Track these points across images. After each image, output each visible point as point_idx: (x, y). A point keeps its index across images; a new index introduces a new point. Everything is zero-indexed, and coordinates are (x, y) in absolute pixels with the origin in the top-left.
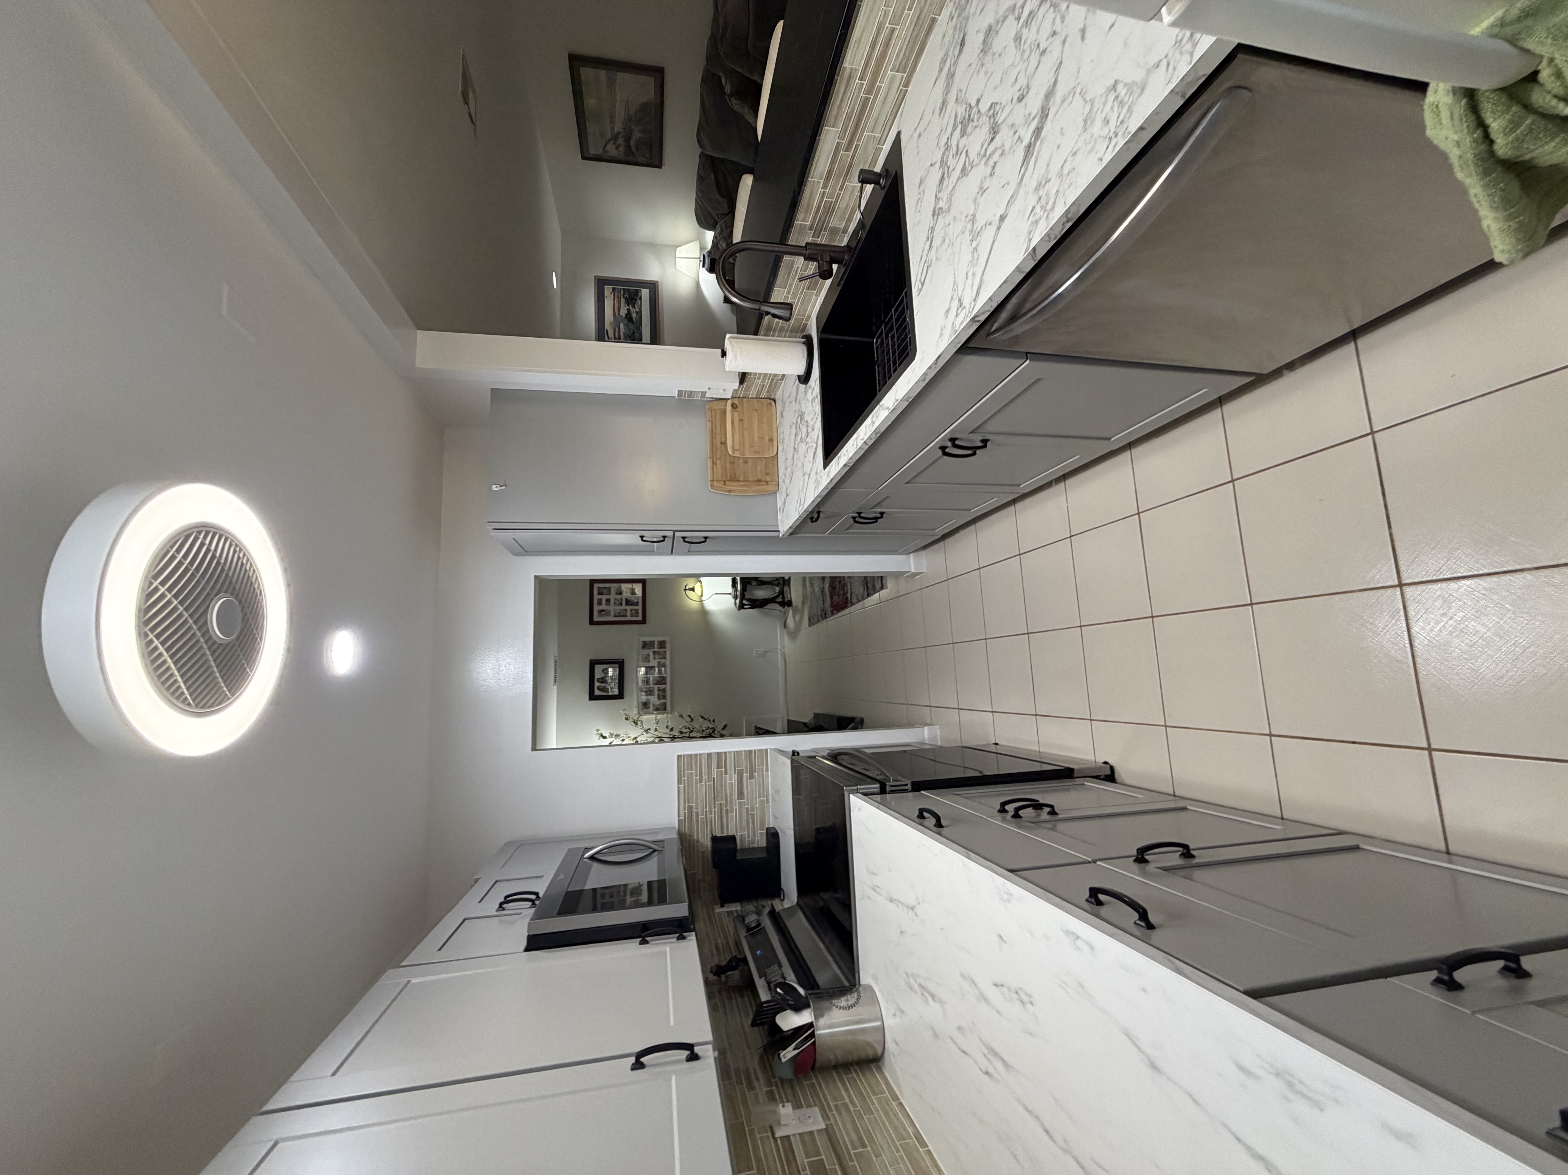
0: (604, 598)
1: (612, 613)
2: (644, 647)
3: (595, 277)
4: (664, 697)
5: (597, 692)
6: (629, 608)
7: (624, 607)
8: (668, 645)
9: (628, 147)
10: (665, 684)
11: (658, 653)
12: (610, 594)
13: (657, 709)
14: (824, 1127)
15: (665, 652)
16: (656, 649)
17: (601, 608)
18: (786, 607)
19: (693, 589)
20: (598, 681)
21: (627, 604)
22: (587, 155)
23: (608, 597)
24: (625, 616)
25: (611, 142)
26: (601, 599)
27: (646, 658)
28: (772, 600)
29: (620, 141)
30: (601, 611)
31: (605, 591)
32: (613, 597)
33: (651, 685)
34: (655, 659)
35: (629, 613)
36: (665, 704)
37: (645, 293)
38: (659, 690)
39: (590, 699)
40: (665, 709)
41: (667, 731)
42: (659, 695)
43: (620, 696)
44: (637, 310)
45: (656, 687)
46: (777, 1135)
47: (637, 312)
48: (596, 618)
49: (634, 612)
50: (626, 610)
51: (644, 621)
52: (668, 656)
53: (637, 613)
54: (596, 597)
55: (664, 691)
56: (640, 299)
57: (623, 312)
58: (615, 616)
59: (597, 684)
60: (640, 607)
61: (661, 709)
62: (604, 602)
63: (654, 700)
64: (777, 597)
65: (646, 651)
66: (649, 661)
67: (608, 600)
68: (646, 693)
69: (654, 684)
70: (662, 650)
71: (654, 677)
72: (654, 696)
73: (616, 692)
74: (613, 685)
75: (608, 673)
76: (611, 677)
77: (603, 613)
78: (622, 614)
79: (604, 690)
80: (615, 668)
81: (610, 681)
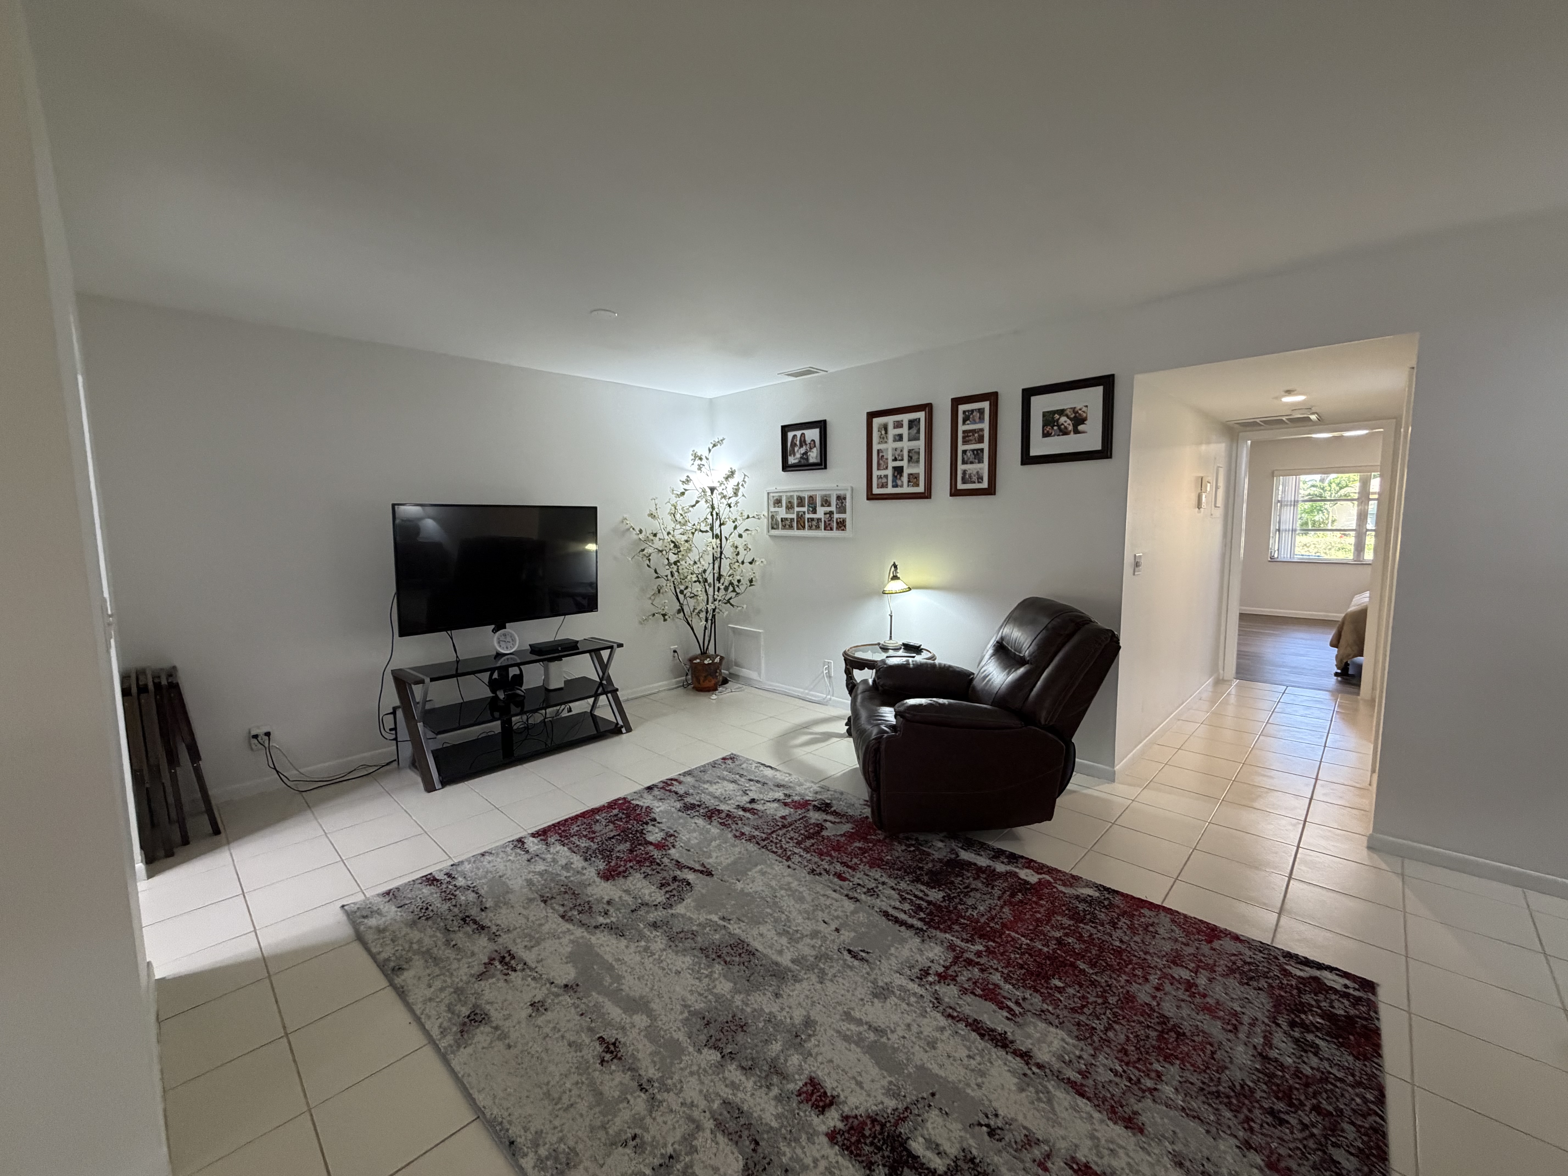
0: (904, 431)
1: (882, 447)
2: (838, 497)
4: (784, 527)
6: (889, 472)
7: (892, 464)
8: (840, 534)
10: (798, 529)
11: (831, 519)
12: (909, 440)
13: (773, 517)
15: (831, 529)
16: (836, 516)
17: (891, 427)
19: (895, 578)
21: (895, 468)
23: (905, 437)
24: (879, 467)
26: (902, 426)
27: (826, 501)
30: (885, 427)
31: (914, 431)
32: (906, 445)
34: (825, 514)
35: (882, 473)
36: (778, 527)
38: (792, 520)
39: (782, 428)
40: (773, 528)
42: (786, 519)
45: (794, 516)
48: (877, 422)
49: (884, 480)
50: (887, 468)
51: (871, 497)
52: (828, 534)
53: (882, 487)
54: (906, 418)
55: (791, 526)
58: (878, 451)
59: (798, 433)
60: (890, 490)
61: (773, 522)
62: (898, 431)
63: (782, 513)
65: (834, 502)
66: (822, 505)
67: (900, 438)
68: (790, 502)
69: (798, 512)
70: (835, 525)
71: (804, 513)
72: (787, 513)
73: (792, 460)
74: (798, 456)
75: (811, 448)
76: (806, 453)
77: (883, 432)
78: (881, 462)
79: (793, 444)
80: (817, 457)
81: (802, 452)
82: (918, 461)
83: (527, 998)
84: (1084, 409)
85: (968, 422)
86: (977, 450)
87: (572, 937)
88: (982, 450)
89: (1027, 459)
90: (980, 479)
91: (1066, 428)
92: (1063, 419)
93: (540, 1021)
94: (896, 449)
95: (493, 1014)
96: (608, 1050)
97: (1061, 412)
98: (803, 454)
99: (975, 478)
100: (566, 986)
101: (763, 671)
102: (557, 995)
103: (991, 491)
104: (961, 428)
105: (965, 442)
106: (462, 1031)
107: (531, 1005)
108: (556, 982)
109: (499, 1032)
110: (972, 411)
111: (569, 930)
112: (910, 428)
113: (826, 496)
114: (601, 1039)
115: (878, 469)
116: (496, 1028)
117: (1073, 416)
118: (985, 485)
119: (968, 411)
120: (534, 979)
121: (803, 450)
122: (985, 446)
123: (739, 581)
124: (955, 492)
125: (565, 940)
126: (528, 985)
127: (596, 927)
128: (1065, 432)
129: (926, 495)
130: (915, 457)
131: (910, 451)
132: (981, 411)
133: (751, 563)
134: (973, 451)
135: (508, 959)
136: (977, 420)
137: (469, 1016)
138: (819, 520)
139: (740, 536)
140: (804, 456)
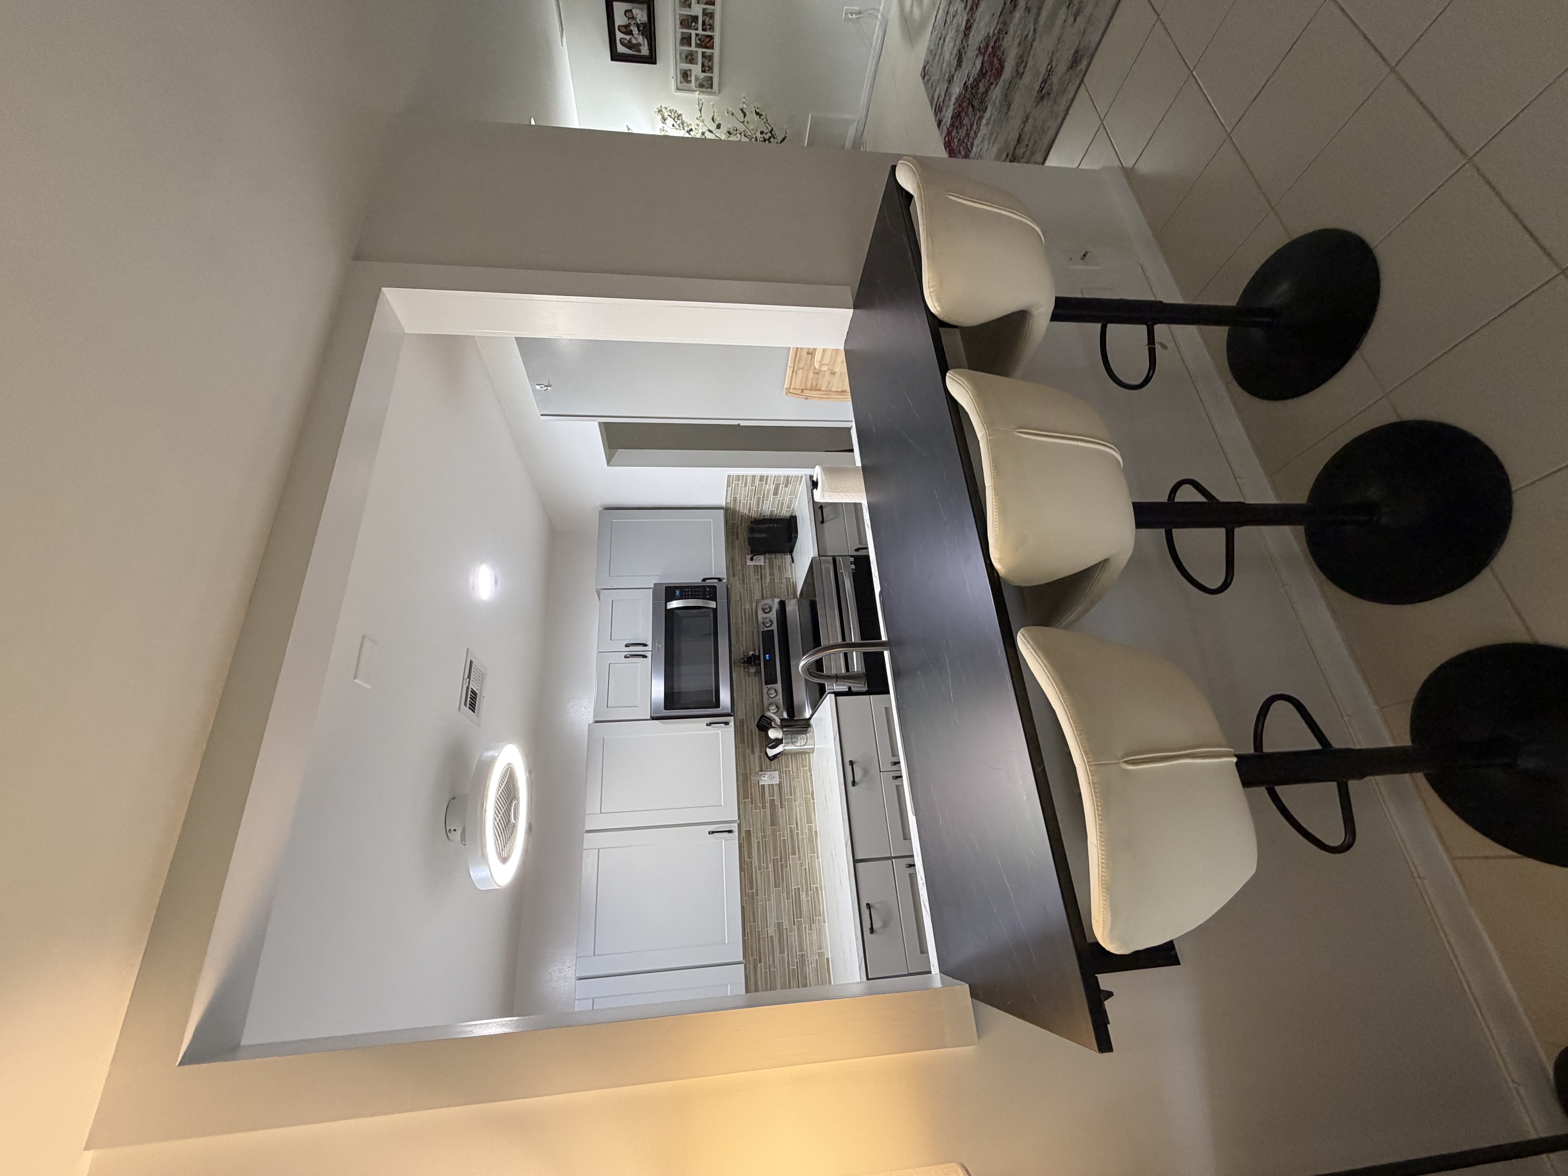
4: (711, 69)
5: (621, 49)
10: (712, 47)
13: (701, 86)
14: (778, 783)
20: (619, 30)
33: (693, 48)
36: (711, 79)
38: (704, 55)
39: (613, 59)
40: (712, 88)
41: (713, 127)
42: (703, 66)
43: (651, 59)
45: (700, 52)
46: (760, 784)
55: (710, 58)
59: (619, 35)
61: (706, 85)
63: (696, 70)
66: (690, 6)
68: (686, 57)
69: (698, 46)
71: (697, 35)
72: (697, 64)
73: (645, 51)
74: (640, 39)
75: (633, 18)
76: (638, 26)
79: (629, 45)
80: (642, 10)
81: (637, 32)
98: (639, 30)
101: (848, 116)
121: (634, 29)
123: (762, 133)
133: (745, 115)
138: (705, 13)
139: (719, 126)
140: (641, 28)
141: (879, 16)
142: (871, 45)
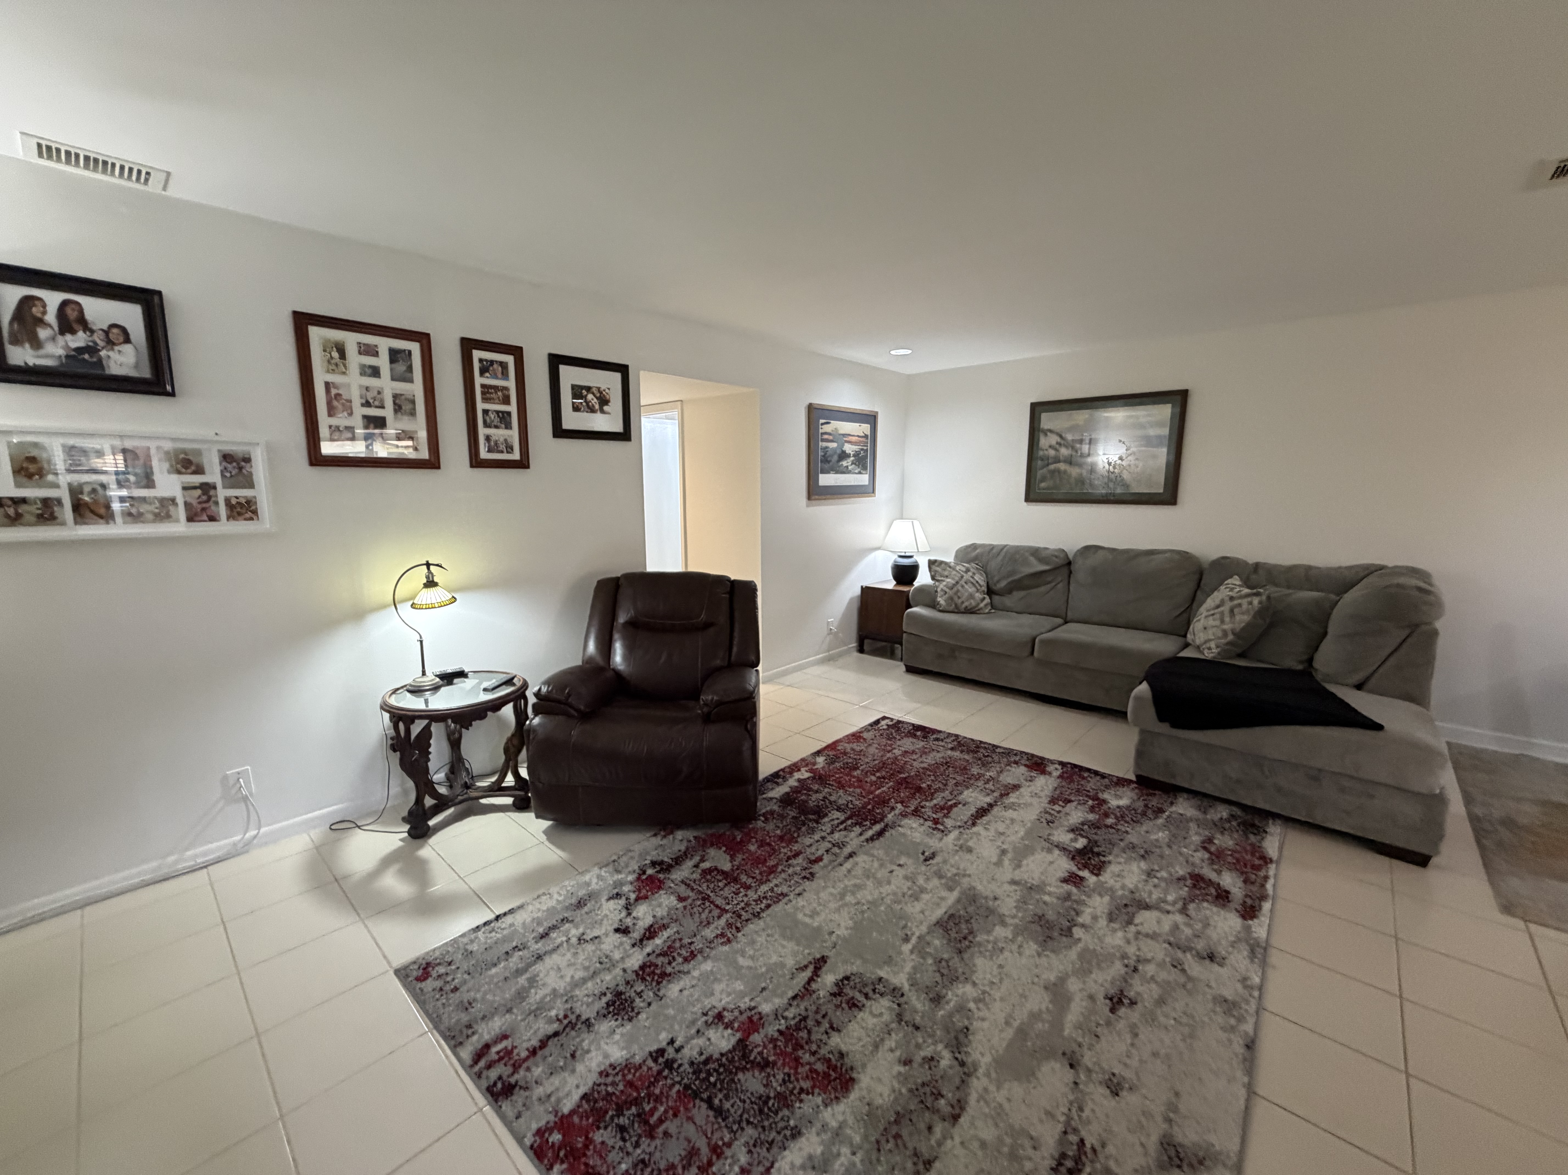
0: (383, 362)
2: (226, 457)
3: (877, 413)
8: (240, 527)
9: (1057, 460)
12: (393, 379)
15: (212, 519)
16: (222, 493)
17: (351, 351)
18: (407, 827)
19: (431, 583)
21: (367, 419)
22: (1037, 409)
24: (331, 411)
25: (1059, 440)
26: (376, 354)
27: (187, 462)
28: (424, 785)
29: (1064, 452)
33: (64, 477)
37: (863, 479)
44: (850, 468)
47: (847, 467)
48: (316, 334)
51: (317, 459)
54: (384, 344)
56: (860, 473)
57: (849, 448)
58: (327, 385)
60: (361, 451)
62: (369, 360)
64: (435, 794)
66: (175, 471)
67: (375, 372)
70: (223, 510)
73: (28, 357)
74: (55, 350)
75: (110, 343)
76: (92, 349)
77: (335, 355)
78: (335, 403)
79: (29, 319)
80: (137, 366)
81: (74, 345)
82: (413, 413)
83: (1110, 1103)
84: (607, 391)
85: (487, 374)
86: (503, 412)
87: (992, 1088)
88: (509, 414)
89: (560, 432)
90: (510, 449)
91: (593, 406)
92: (590, 397)
93: (1128, 1074)
94: (367, 389)
95: (1154, 1138)
96: (1120, 1002)
97: (589, 389)
98: (79, 350)
99: (502, 447)
100: (1072, 1066)
102: (1089, 1071)
103: (523, 464)
104: (479, 381)
105: (485, 400)
106: (1201, 1162)
107: (1117, 1095)
108: (1072, 1080)
109: (1171, 1115)
110: (492, 362)
111: (981, 1098)
112: (393, 360)
113: (184, 452)
114: (1113, 1010)
115: (331, 414)
116: (1169, 1121)
117: (598, 395)
118: (516, 456)
119: (486, 360)
120: (1081, 1109)
121: (79, 340)
122: (513, 408)
124: (476, 462)
125: (1000, 1097)
126: (1093, 1111)
127: (962, 1064)
128: (592, 410)
129: (433, 463)
130: (407, 407)
131: (395, 397)
132: (504, 366)
134: (497, 412)
135: (1069, 1164)
136: (500, 375)
137: (1179, 1167)
140: (86, 356)
141: (252, 833)
142: (187, 849)
